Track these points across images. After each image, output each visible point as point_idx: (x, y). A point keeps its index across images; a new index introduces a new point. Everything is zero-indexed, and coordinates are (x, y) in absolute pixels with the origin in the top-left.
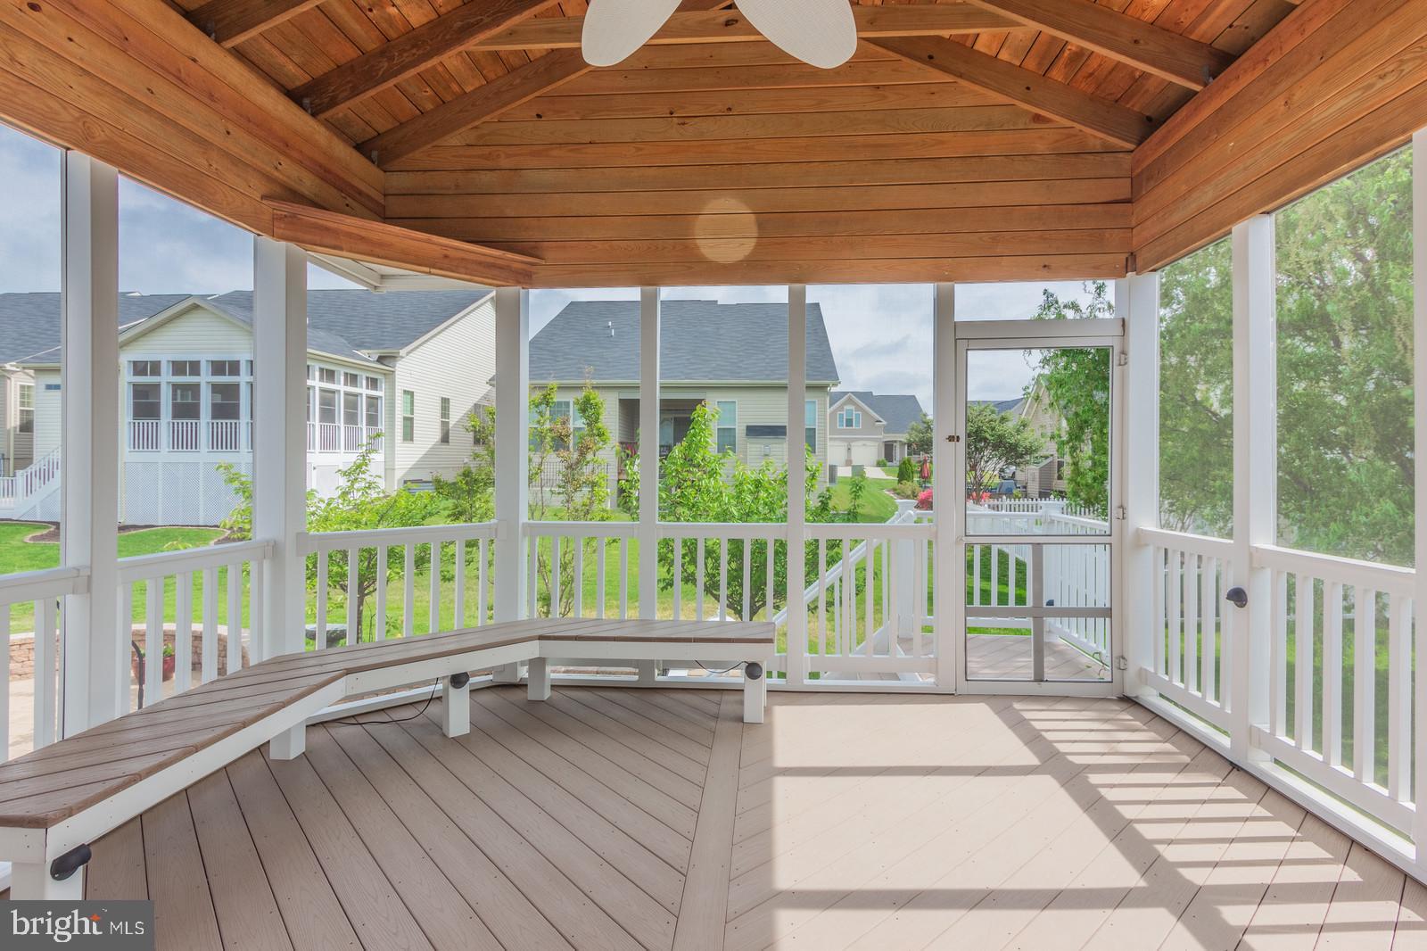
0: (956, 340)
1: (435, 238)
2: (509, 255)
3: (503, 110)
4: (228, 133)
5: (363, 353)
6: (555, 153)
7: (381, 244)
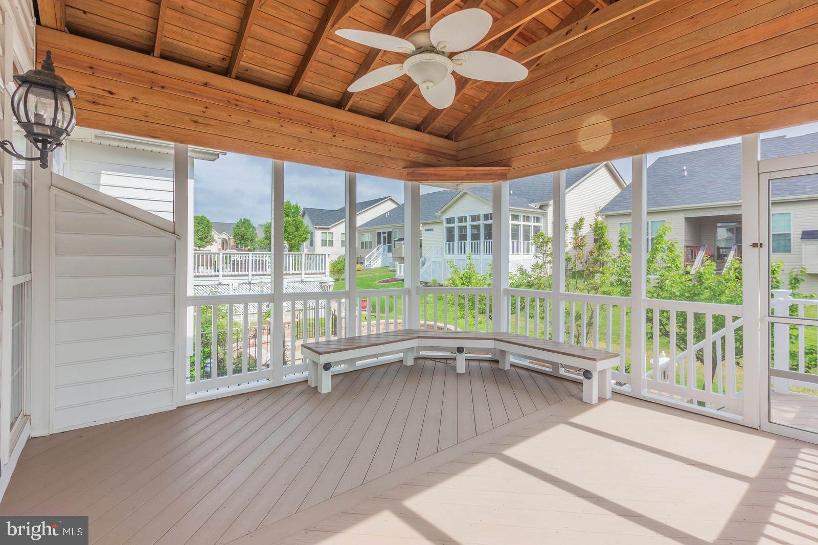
0: (759, 174)
1: (461, 168)
2: (494, 168)
3: (495, 103)
4: (390, 150)
5: (532, 205)
6: (515, 116)
7: (442, 175)
